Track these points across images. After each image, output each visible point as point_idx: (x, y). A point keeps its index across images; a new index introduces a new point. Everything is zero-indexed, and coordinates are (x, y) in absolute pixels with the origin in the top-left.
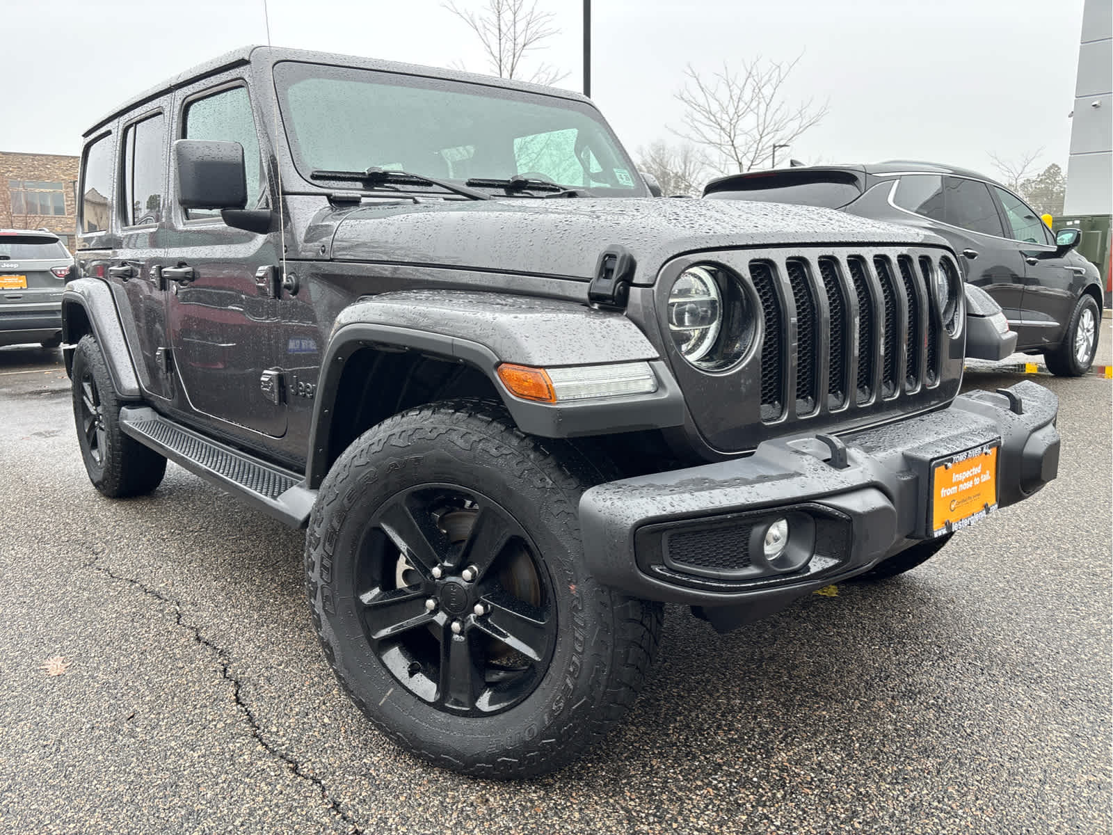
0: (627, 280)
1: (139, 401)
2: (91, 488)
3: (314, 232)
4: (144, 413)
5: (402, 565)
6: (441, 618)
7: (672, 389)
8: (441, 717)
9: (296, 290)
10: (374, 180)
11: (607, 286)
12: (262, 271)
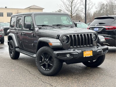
0: (59, 37)
1: (18, 47)
2: (11, 58)
3: (37, 31)
4: (18, 49)
5: (43, 59)
6: (46, 63)
7: (61, 45)
8: (45, 71)
9: (35, 36)
10: (43, 26)
11: (57, 37)
12: (32, 34)
